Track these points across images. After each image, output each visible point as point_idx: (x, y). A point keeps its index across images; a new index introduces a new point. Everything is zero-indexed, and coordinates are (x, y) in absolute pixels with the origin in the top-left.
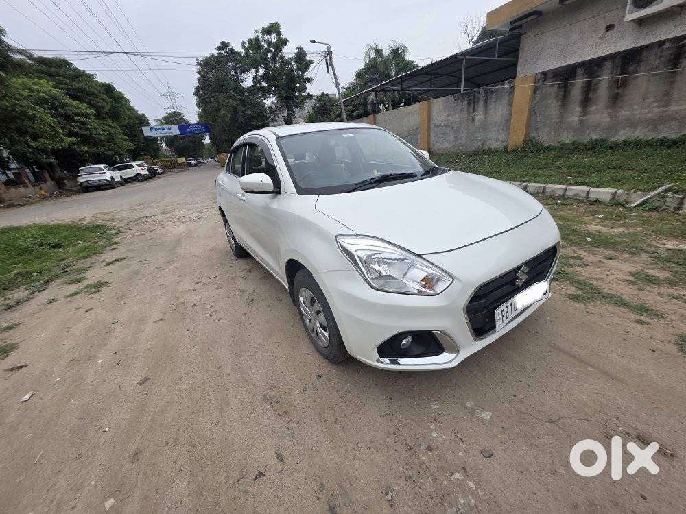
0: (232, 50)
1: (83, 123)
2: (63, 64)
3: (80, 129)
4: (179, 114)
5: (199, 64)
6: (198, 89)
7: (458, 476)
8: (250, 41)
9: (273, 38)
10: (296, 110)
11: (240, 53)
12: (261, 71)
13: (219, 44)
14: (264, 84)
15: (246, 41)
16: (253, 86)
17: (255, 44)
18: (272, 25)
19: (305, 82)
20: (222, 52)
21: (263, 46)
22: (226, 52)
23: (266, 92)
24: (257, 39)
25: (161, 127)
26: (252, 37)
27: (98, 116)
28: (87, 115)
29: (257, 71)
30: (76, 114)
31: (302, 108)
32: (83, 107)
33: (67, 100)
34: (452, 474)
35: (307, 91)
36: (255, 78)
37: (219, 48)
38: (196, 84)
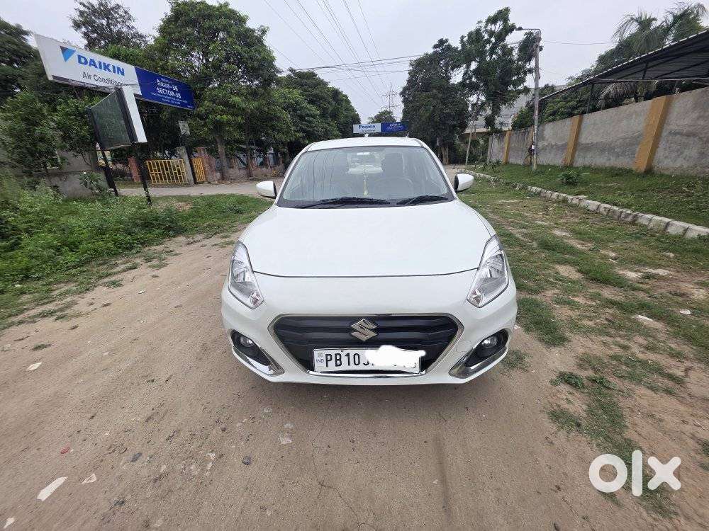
0: (449, 47)
1: (310, 122)
2: (311, 75)
3: (308, 126)
4: (390, 112)
5: (411, 65)
6: (405, 89)
7: (212, 456)
8: (470, 34)
9: (498, 27)
10: (503, 107)
11: (456, 49)
12: (474, 65)
13: (436, 42)
14: (474, 79)
15: (466, 34)
16: (461, 83)
17: (475, 37)
18: (500, 12)
19: (525, 74)
20: (438, 49)
21: (484, 37)
22: (443, 49)
23: (473, 88)
24: (478, 31)
25: (373, 125)
26: (473, 29)
27: (323, 115)
28: (313, 116)
29: (468, 67)
30: (308, 115)
31: (511, 105)
32: (314, 110)
33: (305, 104)
34: (212, 452)
35: (525, 84)
36: (466, 73)
37: (435, 47)
38: (405, 84)
